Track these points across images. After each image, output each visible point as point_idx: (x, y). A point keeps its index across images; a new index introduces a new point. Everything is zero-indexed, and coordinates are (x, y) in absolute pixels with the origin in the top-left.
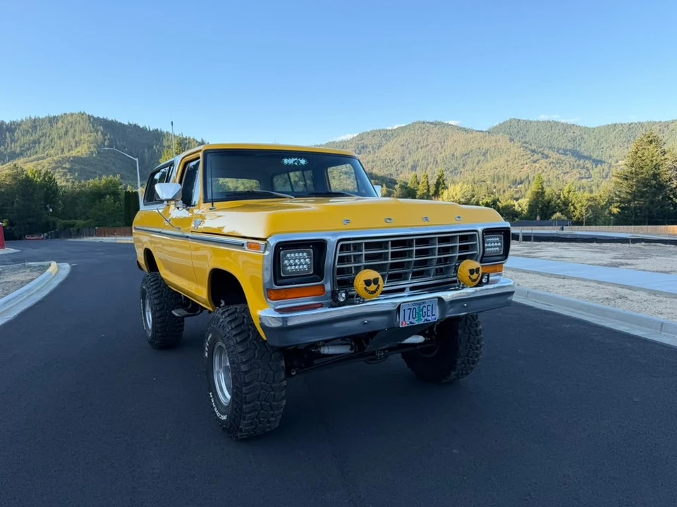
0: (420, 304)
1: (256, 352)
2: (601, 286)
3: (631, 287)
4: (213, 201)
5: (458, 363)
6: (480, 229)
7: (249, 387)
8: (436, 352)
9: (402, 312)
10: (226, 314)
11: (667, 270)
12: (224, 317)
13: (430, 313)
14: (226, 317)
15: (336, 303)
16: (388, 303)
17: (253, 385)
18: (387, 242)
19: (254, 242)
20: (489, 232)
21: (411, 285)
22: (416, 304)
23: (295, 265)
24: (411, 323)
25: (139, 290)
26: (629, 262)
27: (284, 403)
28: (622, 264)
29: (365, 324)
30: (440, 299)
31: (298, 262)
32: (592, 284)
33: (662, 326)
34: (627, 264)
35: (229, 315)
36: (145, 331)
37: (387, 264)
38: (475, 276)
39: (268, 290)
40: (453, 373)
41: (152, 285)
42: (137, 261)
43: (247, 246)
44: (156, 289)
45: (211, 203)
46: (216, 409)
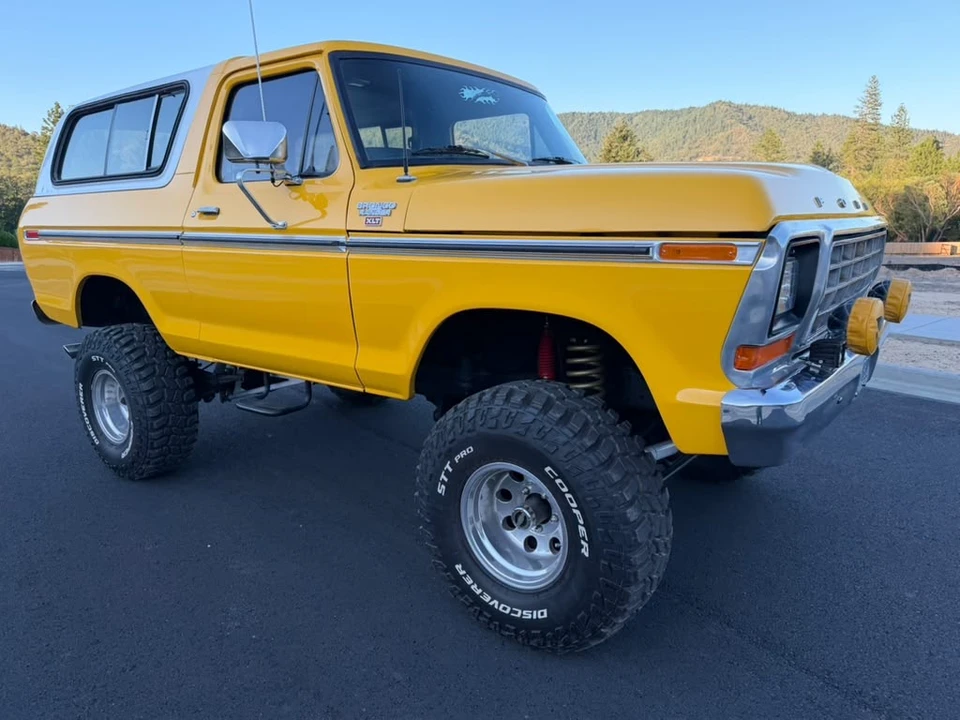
4: (404, 164)
19: (694, 243)
36: (98, 448)
39: (740, 348)
41: (128, 354)
42: (35, 303)
43: (661, 254)
44: (137, 360)
45: (402, 169)
46: (487, 598)
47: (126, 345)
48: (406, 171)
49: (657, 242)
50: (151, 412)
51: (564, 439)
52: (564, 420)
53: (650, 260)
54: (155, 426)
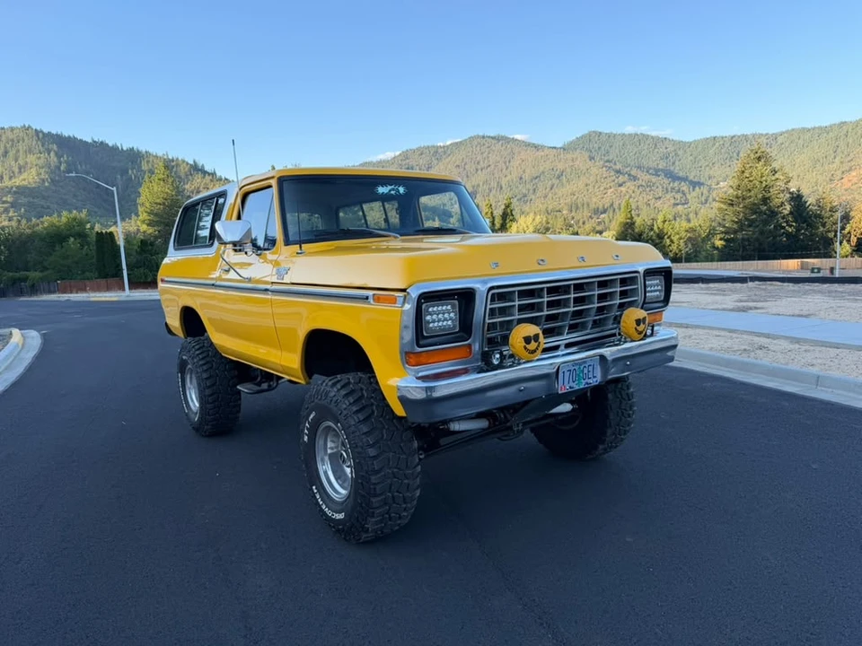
0: (580, 365)
1: (385, 431)
2: (734, 335)
3: (769, 334)
4: (300, 243)
5: (608, 434)
6: (641, 269)
7: (379, 476)
8: (577, 422)
9: (561, 375)
10: (339, 386)
11: (805, 313)
12: (335, 390)
13: (591, 375)
14: (338, 390)
15: (488, 366)
16: (545, 364)
17: (383, 473)
18: (542, 289)
19: (383, 294)
20: (650, 273)
21: (567, 341)
22: (576, 364)
23: (439, 321)
24: (570, 388)
25: (176, 361)
26: (759, 305)
27: (418, 493)
28: (751, 309)
29: (521, 391)
30: (602, 358)
31: (443, 317)
32: (722, 333)
33: (818, 380)
34: (756, 308)
35: (343, 387)
36: (187, 415)
37: (541, 316)
38: (641, 327)
39: (407, 353)
40: (601, 447)
41: (198, 355)
42: (166, 323)
43: (374, 300)
44: (203, 359)
45: (298, 246)
46: (324, 507)
47: (198, 349)
48: (301, 247)
49: (370, 293)
50: (208, 392)
51: (345, 406)
52: (352, 392)
53: (369, 303)
54: (210, 401)
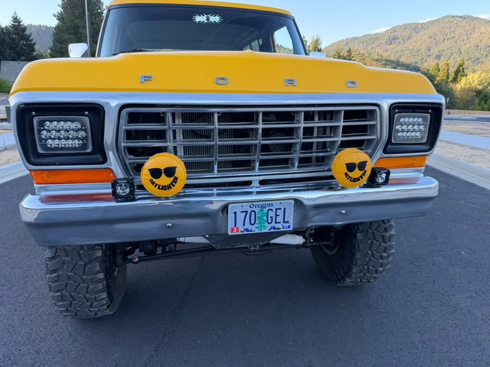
0: (263, 207)
6: (384, 103)
9: (231, 216)
13: (280, 219)
18: (211, 114)
21: (261, 178)
22: (256, 206)
24: (247, 230)
29: (169, 227)
38: (356, 174)
